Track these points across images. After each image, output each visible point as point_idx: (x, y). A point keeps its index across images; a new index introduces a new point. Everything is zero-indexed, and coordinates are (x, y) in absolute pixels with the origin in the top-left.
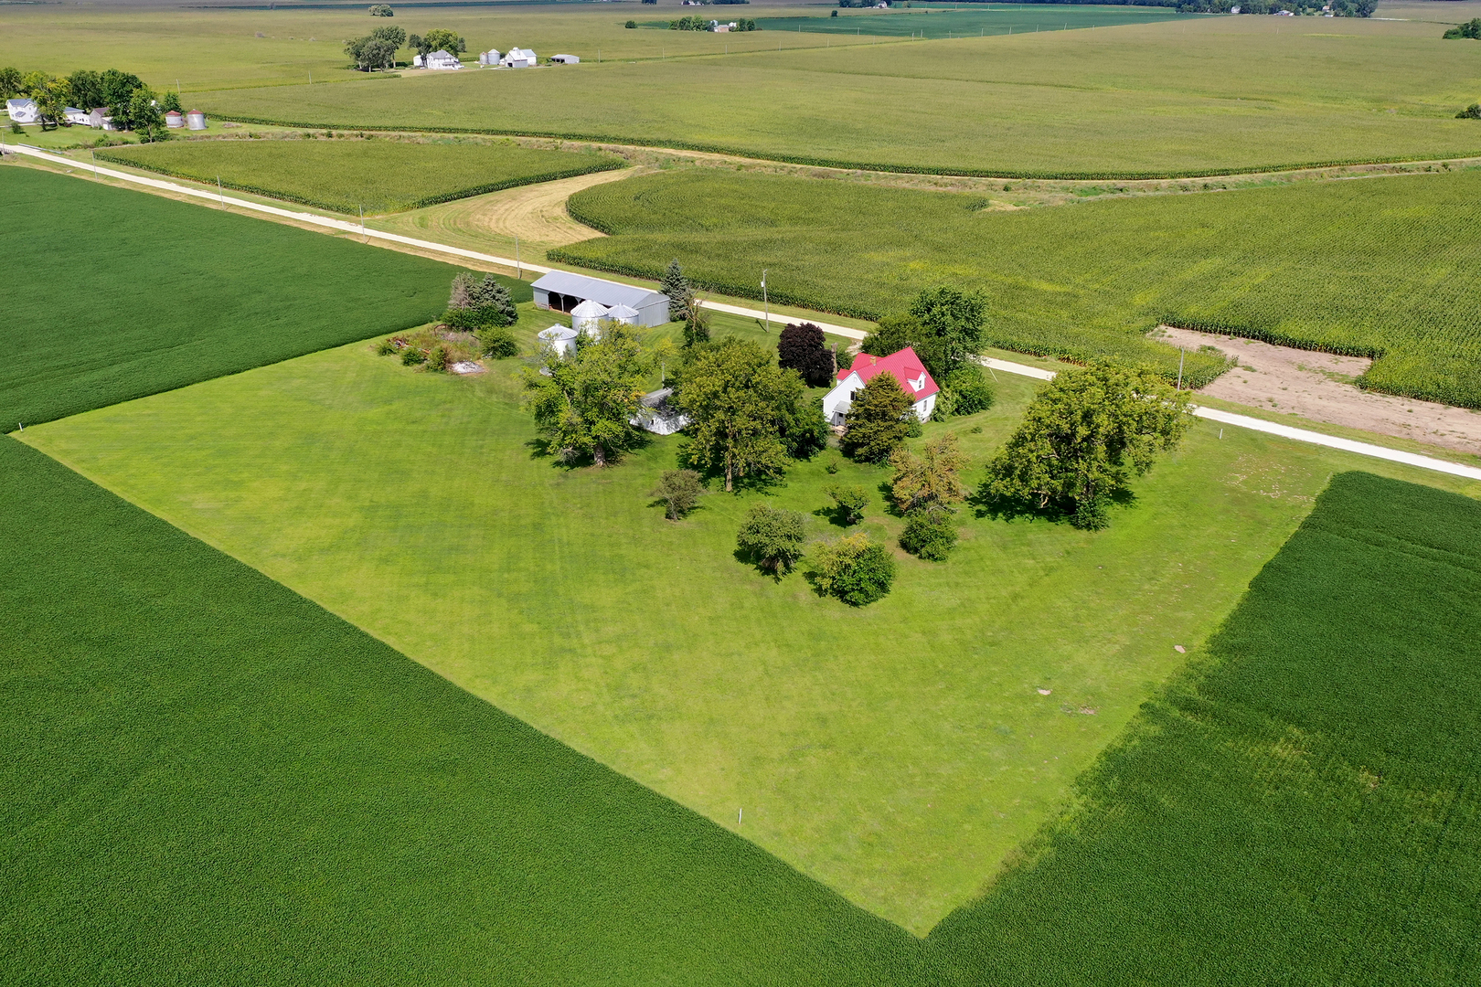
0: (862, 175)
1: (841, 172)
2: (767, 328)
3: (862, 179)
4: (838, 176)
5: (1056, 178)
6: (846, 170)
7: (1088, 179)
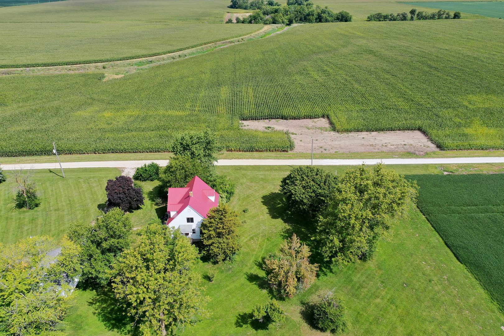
0: (30, 70)
1: (18, 70)
2: (64, 175)
3: (31, 72)
4: (16, 72)
5: (121, 60)
6: (19, 69)
7: (134, 59)
